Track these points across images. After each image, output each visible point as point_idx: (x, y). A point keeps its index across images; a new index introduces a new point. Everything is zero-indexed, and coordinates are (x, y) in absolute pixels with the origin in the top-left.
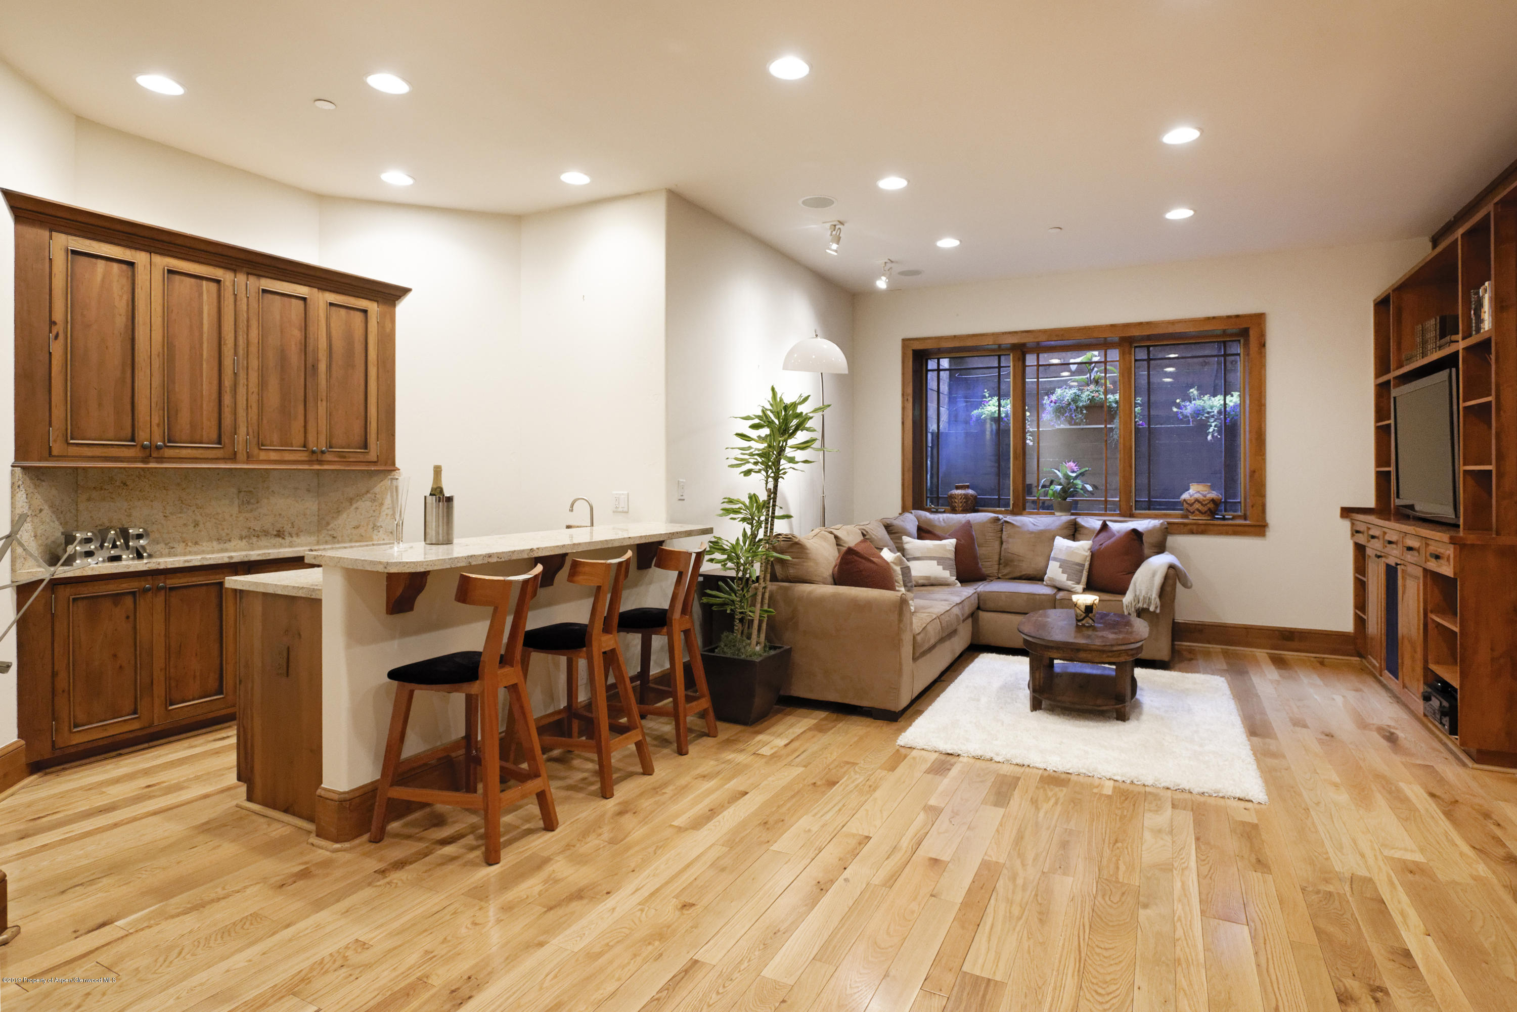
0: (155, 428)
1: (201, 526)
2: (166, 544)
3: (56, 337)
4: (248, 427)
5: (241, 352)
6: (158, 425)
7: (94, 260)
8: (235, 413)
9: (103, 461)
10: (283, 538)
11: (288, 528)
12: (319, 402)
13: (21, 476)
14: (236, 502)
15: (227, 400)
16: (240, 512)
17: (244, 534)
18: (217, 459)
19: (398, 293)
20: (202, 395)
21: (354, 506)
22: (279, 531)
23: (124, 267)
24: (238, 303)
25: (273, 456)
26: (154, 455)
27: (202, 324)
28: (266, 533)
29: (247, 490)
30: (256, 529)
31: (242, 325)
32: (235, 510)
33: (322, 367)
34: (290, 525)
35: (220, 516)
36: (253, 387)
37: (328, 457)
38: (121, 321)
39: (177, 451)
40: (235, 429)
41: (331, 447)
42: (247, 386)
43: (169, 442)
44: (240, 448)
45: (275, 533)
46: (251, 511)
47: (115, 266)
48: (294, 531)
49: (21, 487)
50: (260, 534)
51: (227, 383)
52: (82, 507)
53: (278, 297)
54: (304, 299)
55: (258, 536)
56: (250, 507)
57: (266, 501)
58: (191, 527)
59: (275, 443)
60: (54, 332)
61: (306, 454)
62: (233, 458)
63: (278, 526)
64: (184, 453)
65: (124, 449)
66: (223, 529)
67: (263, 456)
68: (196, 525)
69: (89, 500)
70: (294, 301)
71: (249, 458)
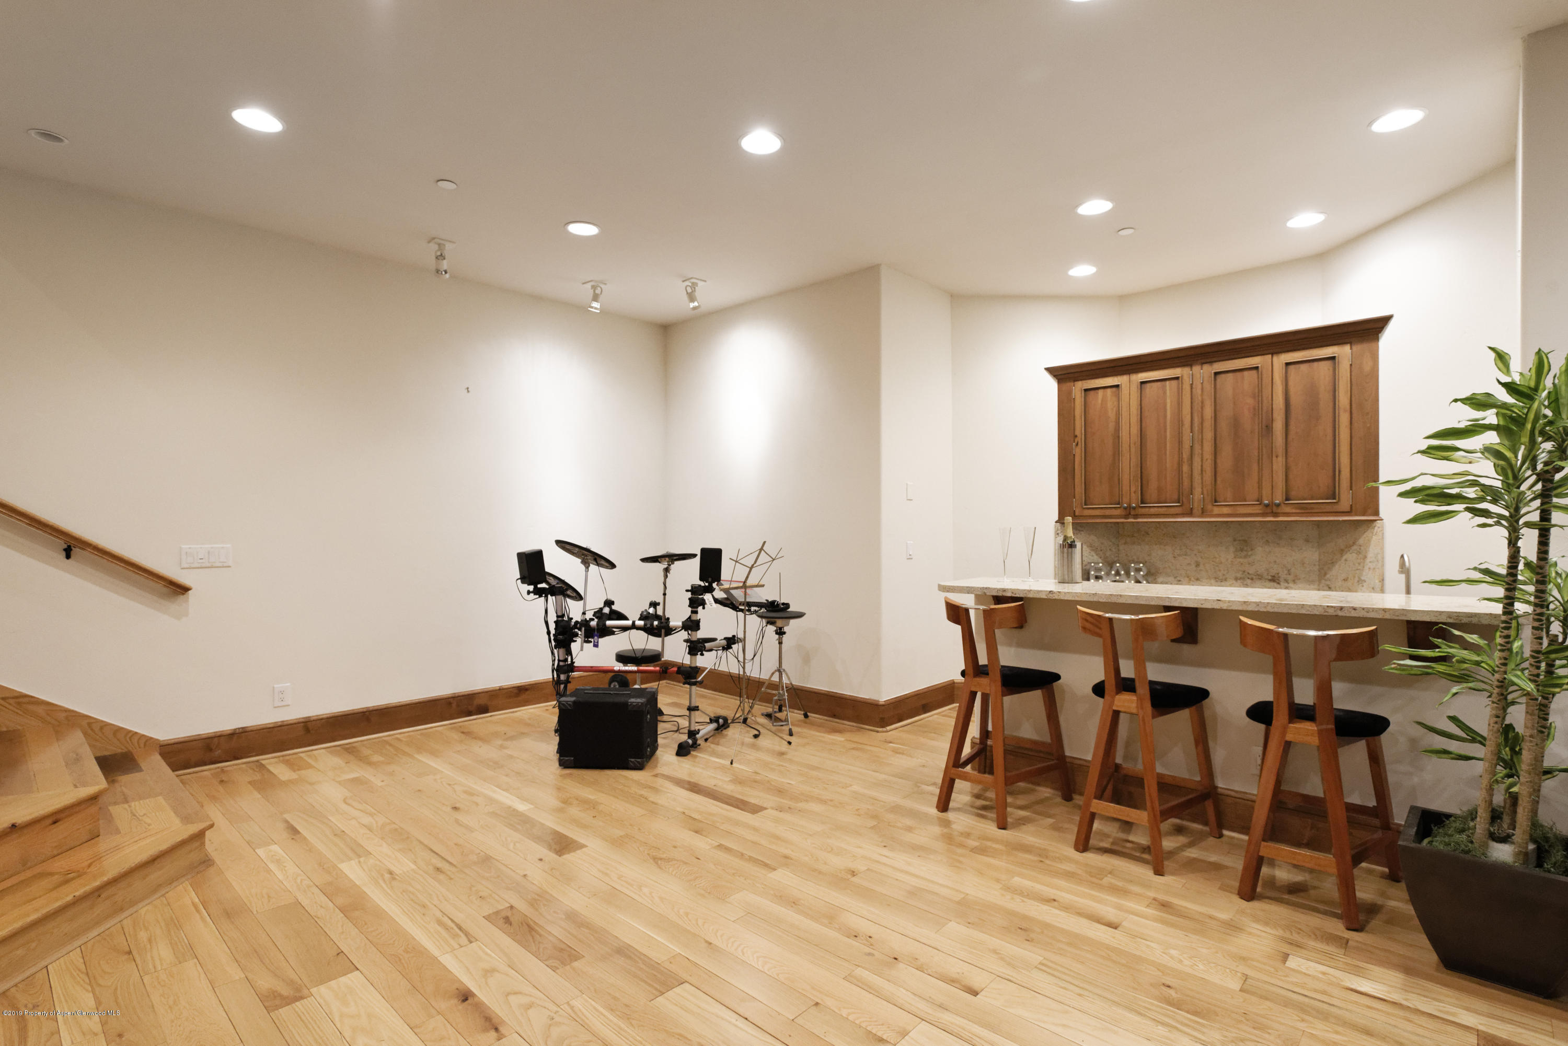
0: (1133, 494)
1: (1201, 567)
2: (1175, 578)
3: (1077, 444)
4: (1202, 488)
5: (1196, 428)
6: (1135, 492)
7: (1097, 391)
8: (1191, 477)
9: (1102, 518)
10: (1279, 583)
11: (1283, 575)
12: (1274, 458)
13: (1060, 528)
14: (1232, 549)
15: (1185, 468)
16: (1235, 557)
17: (1239, 575)
18: (1177, 514)
19: (1380, 325)
20: (1166, 467)
21: (1344, 557)
22: (1274, 576)
23: (1114, 389)
24: (1194, 390)
25: (1226, 510)
26: (1133, 512)
27: (1165, 416)
28: (1260, 577)
29: (1241, 539)
30: (1250, 572)
31: (1197, 406)
32: (1231, 556)
33: (1278, 426)
34: (1286, 572)
35: (1218, 560)
36: (1208, 455)
37: (1287, 509)
38: (1112, 426)
39: (1147, 509)
40: (1192, 490)
41: (1287, 500)
42: (1202, 454)
43: (1142, 503)
44: (1197, 506)
45: (1270, 578)
46: (1245, 557)
47: (1109, 390)
48: (1290, 578)
49: (1060, 535)
50: (1254, 577)
51: (1186, 455)
52: (1121, 548)
53: (1230, 375)
54: (1257, 368)
55: (1252, 579)
56: (1244, 553)
57: (1260, 549)
58: (1193, 566)
59: (1228, 499)
60: (1076, 442)
61: (1261, 507)
62: (1190, 513)
63: (1273, 572)
64: (1153, 511)
65: (1114, 510)
66: (1220, 570)
67: (1216, 510)
68: (1198, 565)
69: (1125, 543)
70: (1246, 373)
71: (1203, 513)
